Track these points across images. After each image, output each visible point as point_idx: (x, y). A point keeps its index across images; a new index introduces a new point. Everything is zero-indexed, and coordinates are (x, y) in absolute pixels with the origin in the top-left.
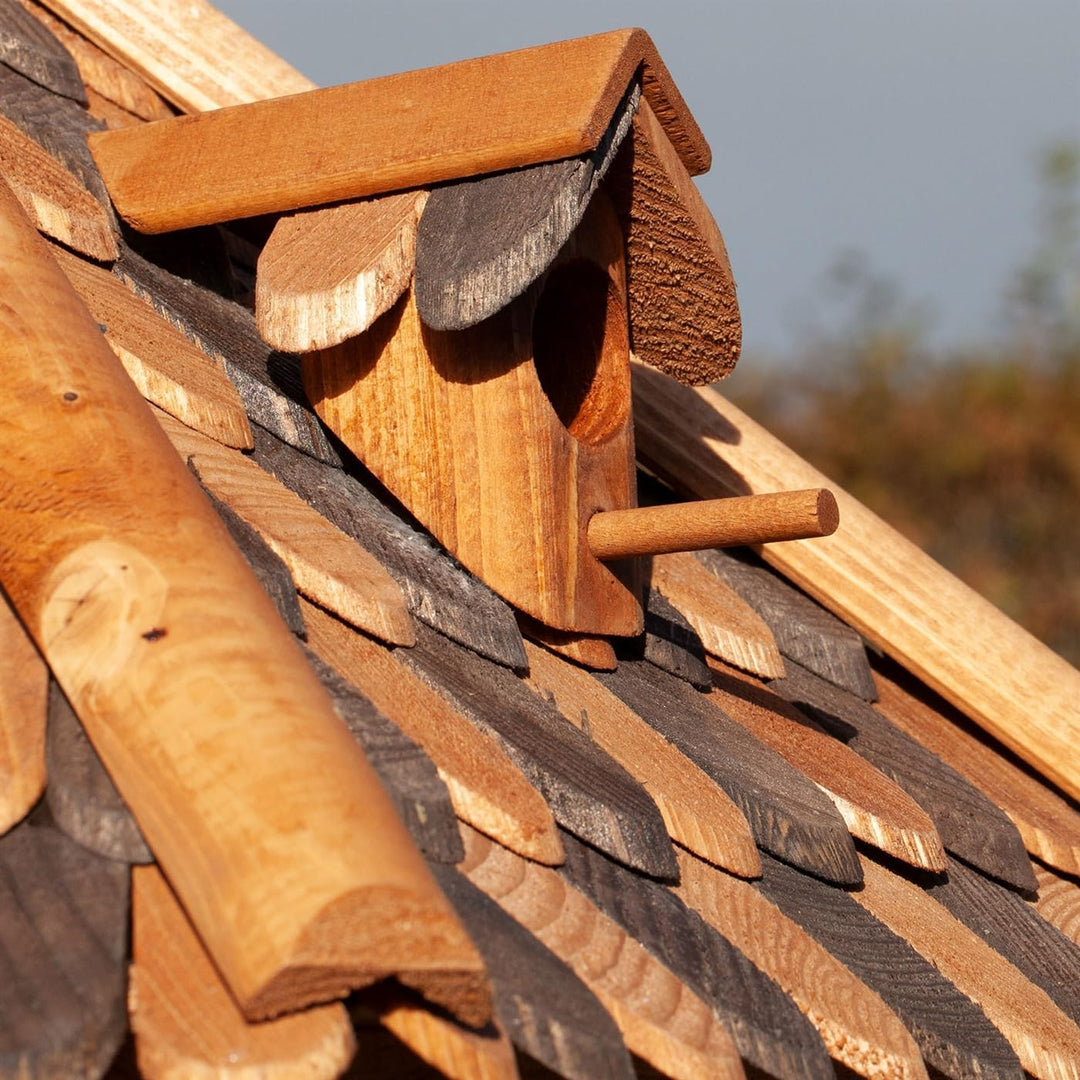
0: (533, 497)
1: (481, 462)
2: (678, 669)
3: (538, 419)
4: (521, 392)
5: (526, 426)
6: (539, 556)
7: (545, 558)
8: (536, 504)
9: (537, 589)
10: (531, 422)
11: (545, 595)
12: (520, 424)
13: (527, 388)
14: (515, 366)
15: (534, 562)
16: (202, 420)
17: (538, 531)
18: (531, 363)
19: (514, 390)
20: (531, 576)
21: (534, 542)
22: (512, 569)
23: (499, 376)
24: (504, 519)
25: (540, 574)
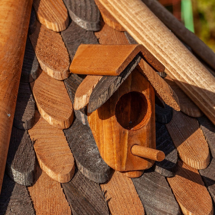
0: (114, 144)
1: (104, 136)
2: (162, 174)
3: (116, 128)
4: (112, 122)
5: (113, 129)
6: (115, 157)
7: (117, 157)
8: (115, 146)
9: (114, 163)
10: (114, 129)
11: (116, 164)
12: (112, 129)
13: (113, 122)
14: (111, 117)
15: (114, 158)
16: (54, 124)
17: (115, 151)
18: (115, 116)
19: (111, 122)
20: (113, 160)
21: (114, 154)
22: (109, 159)
23: (107, 119)
24: (108, 149)
25: (115, 160)
